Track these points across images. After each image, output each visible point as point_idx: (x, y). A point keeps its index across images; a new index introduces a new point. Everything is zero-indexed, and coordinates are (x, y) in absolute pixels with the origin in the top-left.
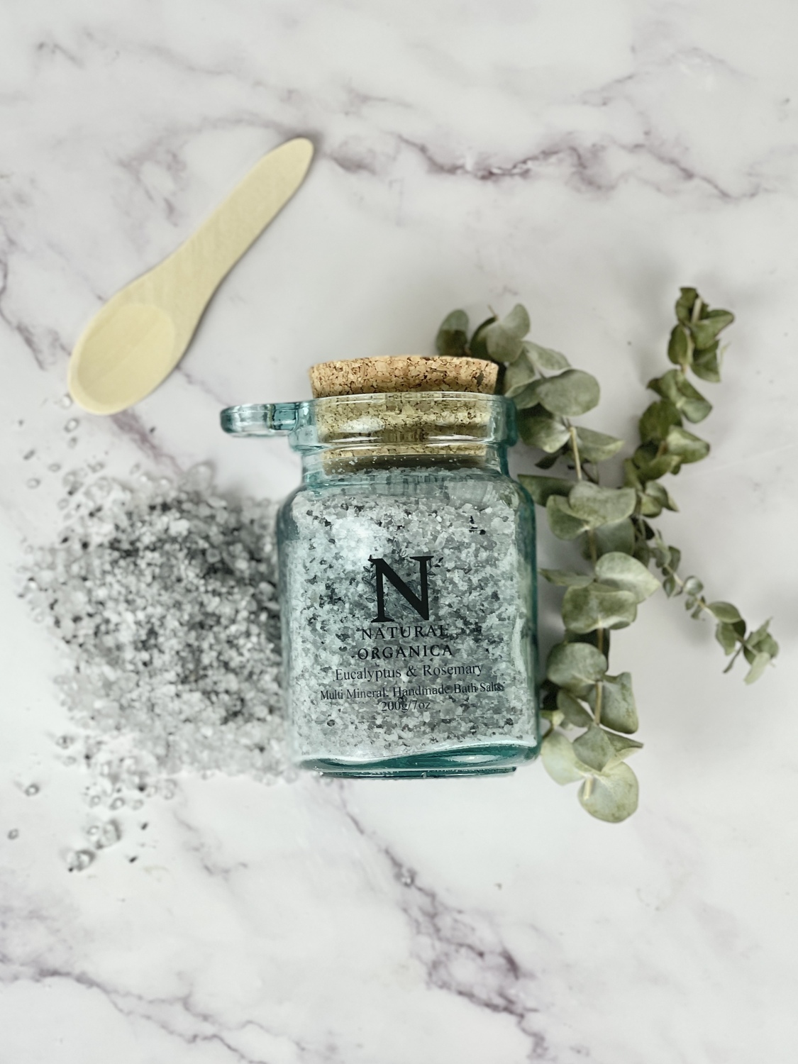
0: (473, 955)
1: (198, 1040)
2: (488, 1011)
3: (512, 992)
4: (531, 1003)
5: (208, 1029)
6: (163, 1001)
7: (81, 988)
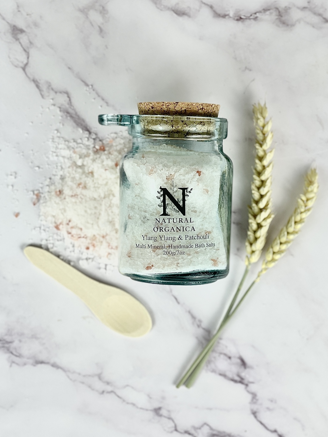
0: (226, 358)
1: (105, 393)
2: (232, 383)
3: (243, 375)
4: (251, 380)
5: (109, 388)
6: (90, 376)
7: (54, 369)
